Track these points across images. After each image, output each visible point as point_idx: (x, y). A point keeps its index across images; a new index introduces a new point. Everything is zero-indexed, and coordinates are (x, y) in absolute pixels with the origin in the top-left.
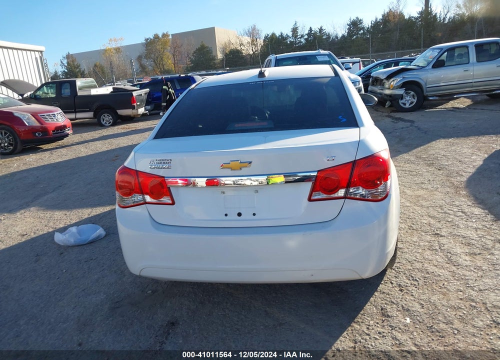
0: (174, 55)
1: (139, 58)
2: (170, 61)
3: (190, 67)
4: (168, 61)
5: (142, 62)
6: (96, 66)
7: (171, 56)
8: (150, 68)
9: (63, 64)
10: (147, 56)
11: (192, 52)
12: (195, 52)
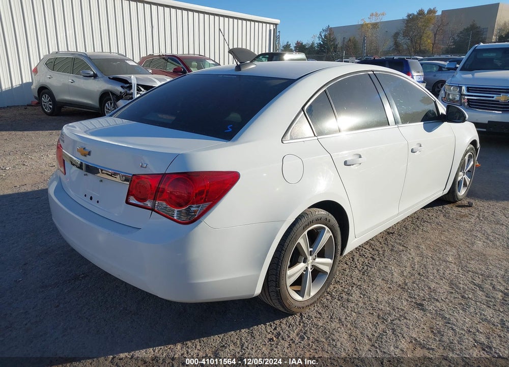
0: (435, 35)
1: (396, 35)
2: (429, 41)
3: (451, 48)
4: (427, 41)
5: (398, 40)
6: (350, 40)
7: (432, 35)
8: (405, 46)
9: (322, 36)
10: (406, 34)
11: (458, 32)
12: (461, 33)
